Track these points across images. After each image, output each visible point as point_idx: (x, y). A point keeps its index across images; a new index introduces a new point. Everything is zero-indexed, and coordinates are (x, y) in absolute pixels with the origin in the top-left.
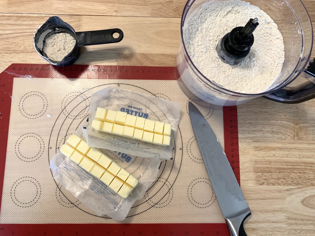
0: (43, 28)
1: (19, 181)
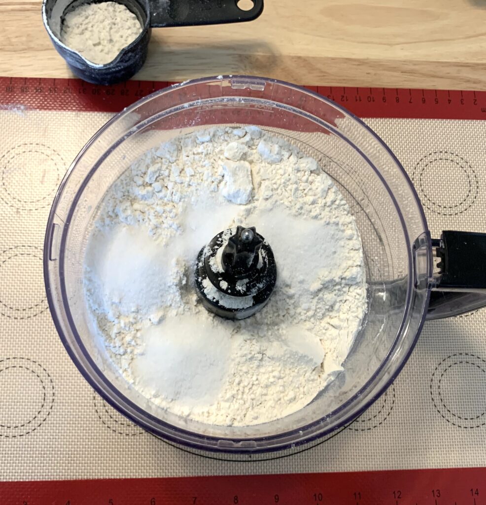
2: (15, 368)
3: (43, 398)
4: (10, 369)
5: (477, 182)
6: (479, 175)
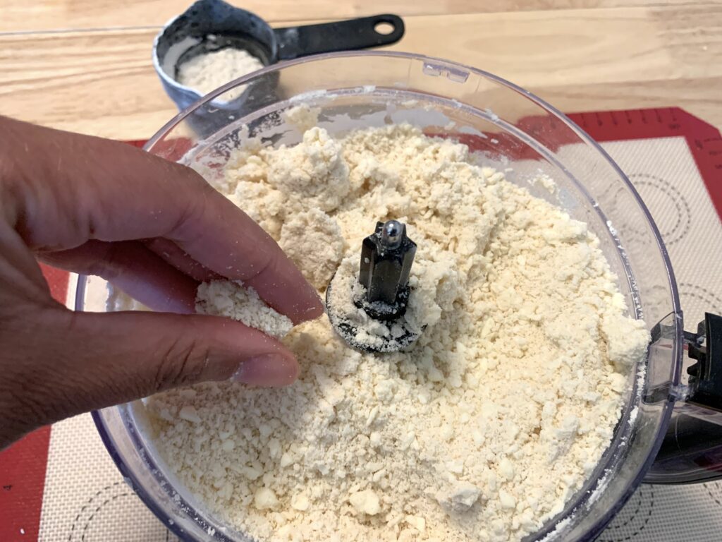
0: (178, 29)
1: (98, 502)
2: (126, 497)
3: (165, 536)
4: (119, 498)
5: (686, 205)
6: (685, 196)
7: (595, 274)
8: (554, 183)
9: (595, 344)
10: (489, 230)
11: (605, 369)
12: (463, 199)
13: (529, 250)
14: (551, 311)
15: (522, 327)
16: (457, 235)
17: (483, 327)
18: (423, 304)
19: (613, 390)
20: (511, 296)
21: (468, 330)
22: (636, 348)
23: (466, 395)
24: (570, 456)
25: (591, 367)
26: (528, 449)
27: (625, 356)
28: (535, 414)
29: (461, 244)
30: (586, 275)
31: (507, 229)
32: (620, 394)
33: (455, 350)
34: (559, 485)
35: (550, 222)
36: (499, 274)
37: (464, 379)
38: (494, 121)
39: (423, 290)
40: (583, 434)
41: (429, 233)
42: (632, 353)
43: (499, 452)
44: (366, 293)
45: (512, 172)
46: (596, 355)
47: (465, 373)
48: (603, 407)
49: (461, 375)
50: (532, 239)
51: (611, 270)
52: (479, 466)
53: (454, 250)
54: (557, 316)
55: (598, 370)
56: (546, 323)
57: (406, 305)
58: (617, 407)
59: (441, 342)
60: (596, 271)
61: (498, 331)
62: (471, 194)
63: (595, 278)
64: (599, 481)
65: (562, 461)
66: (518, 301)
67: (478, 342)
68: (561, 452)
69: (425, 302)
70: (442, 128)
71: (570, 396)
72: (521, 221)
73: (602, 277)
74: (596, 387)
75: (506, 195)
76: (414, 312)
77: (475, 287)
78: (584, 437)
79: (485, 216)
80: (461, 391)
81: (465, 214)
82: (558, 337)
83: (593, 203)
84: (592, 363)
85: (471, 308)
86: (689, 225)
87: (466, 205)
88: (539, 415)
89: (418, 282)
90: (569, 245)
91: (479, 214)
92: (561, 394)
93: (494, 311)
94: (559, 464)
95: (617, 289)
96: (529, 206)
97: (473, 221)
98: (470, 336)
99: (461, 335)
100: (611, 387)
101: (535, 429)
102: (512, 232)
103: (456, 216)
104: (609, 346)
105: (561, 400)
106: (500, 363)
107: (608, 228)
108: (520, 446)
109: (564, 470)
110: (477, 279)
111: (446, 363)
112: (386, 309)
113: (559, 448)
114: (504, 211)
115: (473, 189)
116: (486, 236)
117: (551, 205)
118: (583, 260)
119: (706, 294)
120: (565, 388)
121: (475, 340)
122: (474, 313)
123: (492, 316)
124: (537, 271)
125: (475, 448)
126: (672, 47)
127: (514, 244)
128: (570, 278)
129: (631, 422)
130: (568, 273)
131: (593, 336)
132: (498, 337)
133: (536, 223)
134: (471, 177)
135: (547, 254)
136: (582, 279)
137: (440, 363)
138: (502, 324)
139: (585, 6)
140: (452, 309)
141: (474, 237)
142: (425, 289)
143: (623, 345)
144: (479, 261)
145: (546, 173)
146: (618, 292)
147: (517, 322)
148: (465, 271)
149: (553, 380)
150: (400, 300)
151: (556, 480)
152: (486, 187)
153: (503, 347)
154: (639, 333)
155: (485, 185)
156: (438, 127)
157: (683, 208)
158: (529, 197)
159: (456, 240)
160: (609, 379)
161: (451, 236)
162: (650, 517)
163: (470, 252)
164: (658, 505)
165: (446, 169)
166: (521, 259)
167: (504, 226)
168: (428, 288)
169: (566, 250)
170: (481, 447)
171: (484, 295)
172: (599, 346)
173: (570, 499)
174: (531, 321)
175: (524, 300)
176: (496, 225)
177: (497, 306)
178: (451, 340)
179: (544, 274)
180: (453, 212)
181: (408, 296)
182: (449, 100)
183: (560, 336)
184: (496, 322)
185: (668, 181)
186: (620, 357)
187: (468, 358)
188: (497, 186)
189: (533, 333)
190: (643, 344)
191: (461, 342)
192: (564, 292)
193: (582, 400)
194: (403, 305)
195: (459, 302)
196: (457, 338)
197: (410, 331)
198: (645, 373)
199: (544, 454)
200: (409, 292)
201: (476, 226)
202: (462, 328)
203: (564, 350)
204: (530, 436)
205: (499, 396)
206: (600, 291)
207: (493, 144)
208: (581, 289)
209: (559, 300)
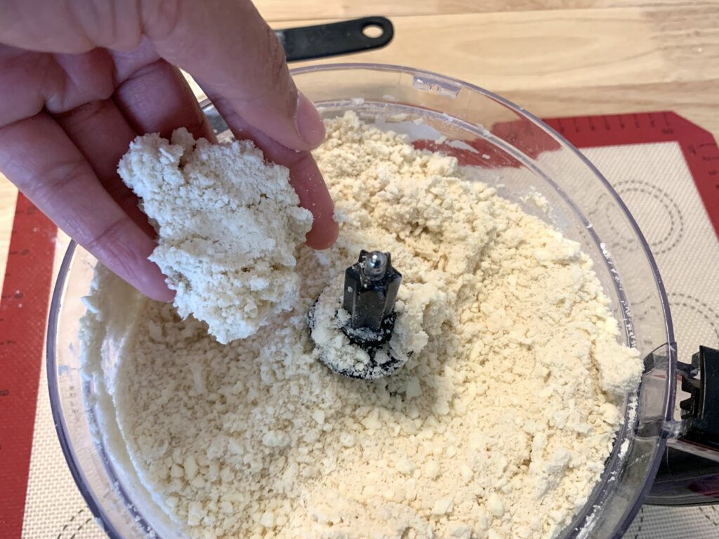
5: (679, 212)
6: (678, 203)
7: (587, 298)
8: (547, 202)
9: (587, 372)
10: (479, 249)
11: (598, 400)
12: (454, 216)
13: (521, 270)
14: (543, 335)
15: (512, 350)
16: (446, 253)
17: (472, 349)
18: (409, 330)
19: (604, 421)
20: (501, 317)
21: (457, 352)
22: (630, 379)
23: (452, 423)
24: (560, 490)
25: (583, 396)
26: (516, 481)
27: (618, 387)
28: (525, 444)
29: (450, 263)
30: (578, 299)
31: (497, 248)
32: (612, 426)
33: (443, 373)
34: (546, 520)
35: (543, 241)
36: (489, 294)
37: (451, 405)
38: (486, 136)
39: (409, 316)
40: (574, 468)
41: (418, 250)
42: (625, 384)
43: (488, 486)
44: (351, 319)
45: (504, 188)
46: (588, 385)
47: (453, 399)
48: (595, 439)
49: (448, 402)
50: (524, 258)
51: (604, 292)
52: (468, 503)
53: (444, 270)
54: (548, 341)
55: (590, 400)
56: (537, 348)
57: (392, 331)
58: (609, 439)
59: (429, 365)
60: (588, 294)
61: (487, 354)
62: (463, 211)
63: (587, 302)
64: (587, 518)
65: (551, 496)
66: (508, 323)
67: (466, 365)
68: (551, 487)
69: (411, 328)
70: (433, 142)
71: (561, 427)
72: (513, 239)
73: (594, 301)
74: (588, 417)
75: (498, 212)
76: (400, 338)
77: (464, 307)
78: (574, 470)
79: (476, 234)
80: (448, 419)
81: (455, 232)
82: (549, 363)
83: (587, 224)
84: (584, 391)
85: (459, 330)
86: (682, 233)
87: (457, 222)
88: (529, 445)
89: (404, 307)
90: (561, 266)
91: (470, 232)
92: (551, 424)
93: (484, 333)
94: (548, 499)
95: (610, 313)
96: (521, 224)
97: (463, 239)
98: (458, 358)
99: (449, 359)
100: (603, 418)
101: (524, 460)
102: (503, 251)
103: (446, 234)
104: (601, 375)
105: (551, 431)
106: (489, 388)
107: (601, 251)
108: (509, 479)
109: (553, 505)
110: (467, 298)
111: (433, 388)
112: (371, 336)
113: (549, 483)
114: (495, 229)
115: (464, 205)
116: (476, 255)
117: (543, 223)
118: (575, 284)
119: (698, 304)
120: (556, 418)
121: (463, 363)
122: (463, 335)
123: (481, 339)
124: (529, 292)
125: (463, 484)
126: (666, 48)
127: (505, 264)
128: (562, 301)
129: (622, 455)
130: (561, 297)
131: (584, 364)
132: (487, 360)
133: (528, 241)
134: (462, 194)
135: (539, 275)
136: (575, 302)
137: (427, 388)
138: (492, 347)
139: (578, 6)
140: (440, 332)
141: (464, 256)
142: (411, 314)
143: (616, 376)
144: (469, 281)
145: (539, 191)
146: (611, 316)
147: (507, 345)
148: (454, 291)
149: (543, 409)
150: (385, 326)
151: (544, 515)
152: (477, 203)
153: (492, 370)
154: (632, 362)
155: (476, 201)
156: (428, 141)
157: (676, 216)
158: (521, 214)
159: (445, 258)
160: (601, 409)
161: (440, 254)
162: (639, 533)
163: (460, 272)
164: (648, 521)
165: (438, 185)
166: (512, 279)
167: (495, 245)
168: (415, 313)
169: (558, 271)
170: (470, 482)
171: (473, 316)
172: (592, 374)
173: (557, 536)
174: (521, 345)
175: (515, 322)
176: (488, 244)
177: (487, 328)
178: (439, 363)
179: (535, 295)
180: (443, 229)
181: (393, 322)
182: (439, 114)
183: (552, 363)
184: (485, 345)
185: (661, 188)
186: (613, 388)
187: (456, 382)
188: (488, 203)
189: (524, 357)
190: (637, 374)
191: (449, 365)
192: (556, 316)
193: (573, 431)
194: (388, 331)
195: (448, 324)
196: (445, 360)
197: (396, 358)
198: (637, 404)
199: (534, 488)
200: (395, 318)
201: (467, 245)
202: (450, 351)
203: (555, 377)
204: (519, 468)
205: (488, 425)
206: (593, 315)
207: (484, 159)
208: (573, 314)
209: (550, 324)
